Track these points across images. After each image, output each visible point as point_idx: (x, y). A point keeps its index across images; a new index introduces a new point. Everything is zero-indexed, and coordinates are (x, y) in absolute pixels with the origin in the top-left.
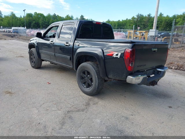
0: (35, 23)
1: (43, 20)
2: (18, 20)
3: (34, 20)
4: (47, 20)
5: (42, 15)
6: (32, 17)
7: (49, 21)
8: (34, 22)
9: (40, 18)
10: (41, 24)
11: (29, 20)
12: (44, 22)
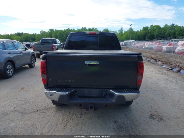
0: (150, 36)
1: (159, 32)
2: (134, 34)
3: (149, 33)
4: (163, 31)
5: (158, 27)
6: (148, 30)
7: (165, 33)
8: (149, 34)
9: (155, 30)
10: (155, 36)
11: (145, 33)
12: (160, 34)
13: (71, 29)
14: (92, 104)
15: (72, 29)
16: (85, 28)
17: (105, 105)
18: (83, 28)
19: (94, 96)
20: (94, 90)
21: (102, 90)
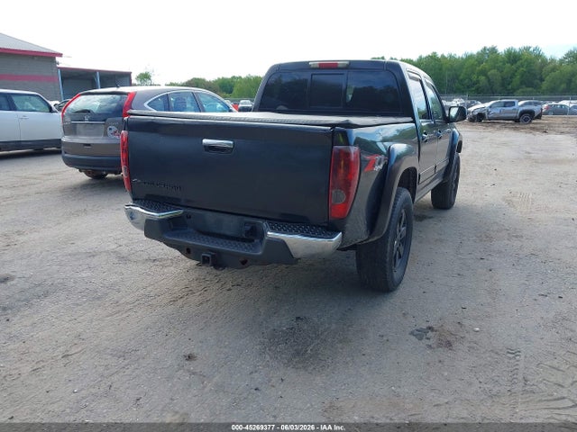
13: (443, 56)
14: (211, 250)
15: (446, 55)
16: (493, 50)
17: (242, 259)
18: (485, 49)
19: (228, 233)
20: (226, 218)
21: (247, 219)
